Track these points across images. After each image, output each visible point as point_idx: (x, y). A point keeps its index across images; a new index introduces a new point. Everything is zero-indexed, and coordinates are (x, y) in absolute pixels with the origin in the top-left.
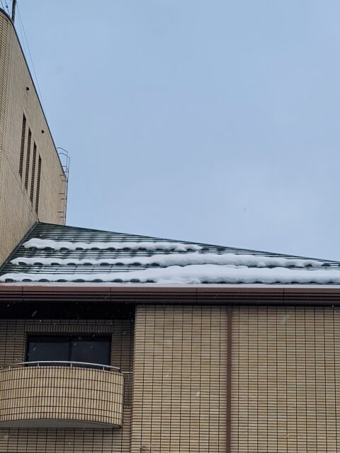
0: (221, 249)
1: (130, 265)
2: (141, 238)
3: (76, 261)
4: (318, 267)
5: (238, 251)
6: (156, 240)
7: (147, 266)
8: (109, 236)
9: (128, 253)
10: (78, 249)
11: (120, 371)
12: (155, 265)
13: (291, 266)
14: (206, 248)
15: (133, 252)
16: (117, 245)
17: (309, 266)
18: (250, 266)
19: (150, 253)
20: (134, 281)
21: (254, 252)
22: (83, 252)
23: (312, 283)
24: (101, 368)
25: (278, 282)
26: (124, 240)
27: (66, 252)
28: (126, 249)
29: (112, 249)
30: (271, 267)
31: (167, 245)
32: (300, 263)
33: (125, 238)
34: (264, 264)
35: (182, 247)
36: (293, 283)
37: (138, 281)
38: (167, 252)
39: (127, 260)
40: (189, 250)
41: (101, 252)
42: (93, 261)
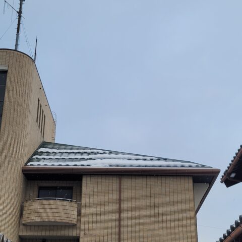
0: (117, 153)
1: (80, 159)
2: (85, 148)
3: (59, 157)
4: (155, 160)
5: (123, 153)
6: (91, 149)
7: (87, 159)
8: (72, 147)
10: (60, 152)
11: (76, 202)
12: (91, 159)
13: (145, 160)
14: (111, 152)
15: (82, 154)
16: (75, 151)
17: (152, 160)
18: (128, 160)
19: (89, 154)
20: (82, 165)
21: (130, 154)
22: (61, 154)
23: (153, 166)
24: (68, 200)
25: (139, 166)
26: (78, 149)
27: (55, 154)
28: (79, 153)
29: (73, 152)
30: (137, 160)
31: (95, 151)
32: (148, 158)
34: (134, 159)
35: (101, 152)
36: (146, 166)
37: (83, 165)
38: (95, 153)
39: (79, 157)
40: (104, 153)
41: (69, 154)
42: (66, 157)
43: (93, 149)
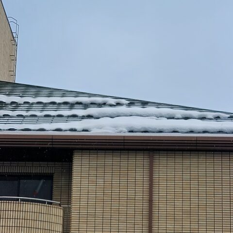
0: (144, 104)
1: (69, 117)
2: (78, 94)
3: (24, 113)
4: (225, 119)
5: (158, 105)
6: (90, 95)
7: (83, 117)
8: (51, 92)
9: (67, 106)
10: (25, 103)
11: (60, 205)
12: (90, 117)
13: (203, 118)
14: (132, 103)
15: (72, 106)
16: (58, 100)
17: (217, 118)
18: (168, 118)
19: (86, 106)
20: (72, 130)
21: (172, 106)
22: (29, 106)
23: (220, 132)
24: (44, 202)
25: (192, 132)
26: (63, 96)
27: (15, 105)
28: (66, 103)
29: (53, 103)
30: (186, 118)
31: (99, 100)
32: (210, 115)
33: (64, 93)
34: (180, 116)
35: (112, 101)
36: (205, 132)
37: (75, 130)
38: (100, 105)
39: (66, 112)
40: (118, 104)
41: (44, 105)
42: (38, 113)
43: (95, 95)
